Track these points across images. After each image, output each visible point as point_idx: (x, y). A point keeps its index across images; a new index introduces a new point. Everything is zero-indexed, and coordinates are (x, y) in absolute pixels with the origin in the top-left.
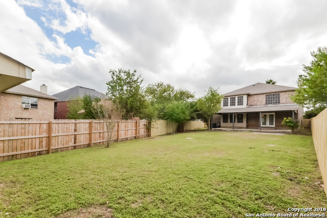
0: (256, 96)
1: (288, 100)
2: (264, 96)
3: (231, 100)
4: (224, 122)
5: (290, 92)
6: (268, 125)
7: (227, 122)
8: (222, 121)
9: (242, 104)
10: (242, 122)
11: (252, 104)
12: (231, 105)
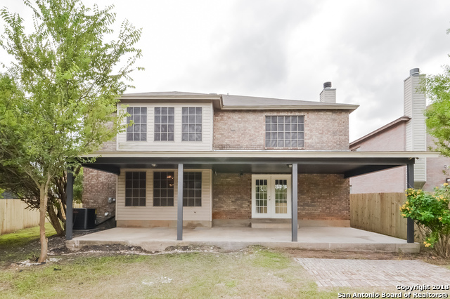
0: (236, 116)
1: (325, 139)
2: (262, 117)
3: (157, 119)
4: (128, 203)
5: (329, 116)
6: (271, 212)
7: (143, 203)
8: (120, 199)
9: (199, 139)
10: (199, 203)
11: (227, 141)
12: (157, 138)
